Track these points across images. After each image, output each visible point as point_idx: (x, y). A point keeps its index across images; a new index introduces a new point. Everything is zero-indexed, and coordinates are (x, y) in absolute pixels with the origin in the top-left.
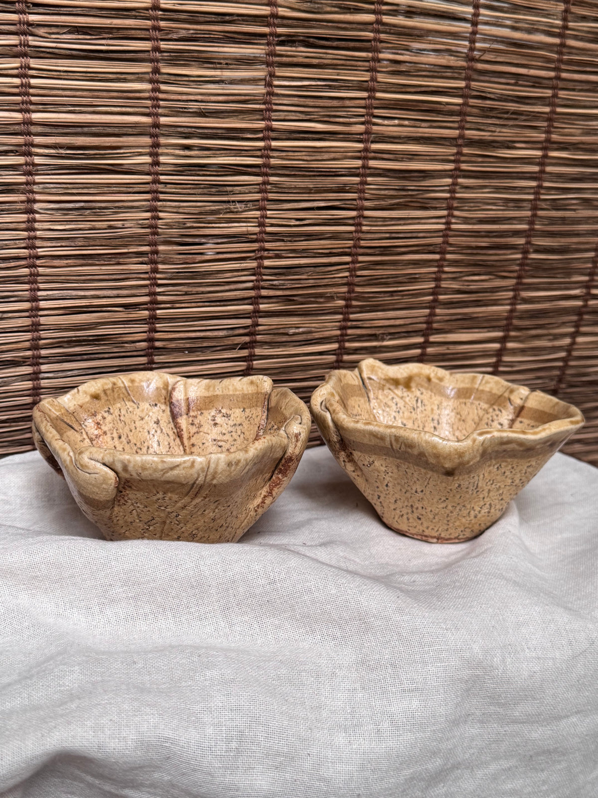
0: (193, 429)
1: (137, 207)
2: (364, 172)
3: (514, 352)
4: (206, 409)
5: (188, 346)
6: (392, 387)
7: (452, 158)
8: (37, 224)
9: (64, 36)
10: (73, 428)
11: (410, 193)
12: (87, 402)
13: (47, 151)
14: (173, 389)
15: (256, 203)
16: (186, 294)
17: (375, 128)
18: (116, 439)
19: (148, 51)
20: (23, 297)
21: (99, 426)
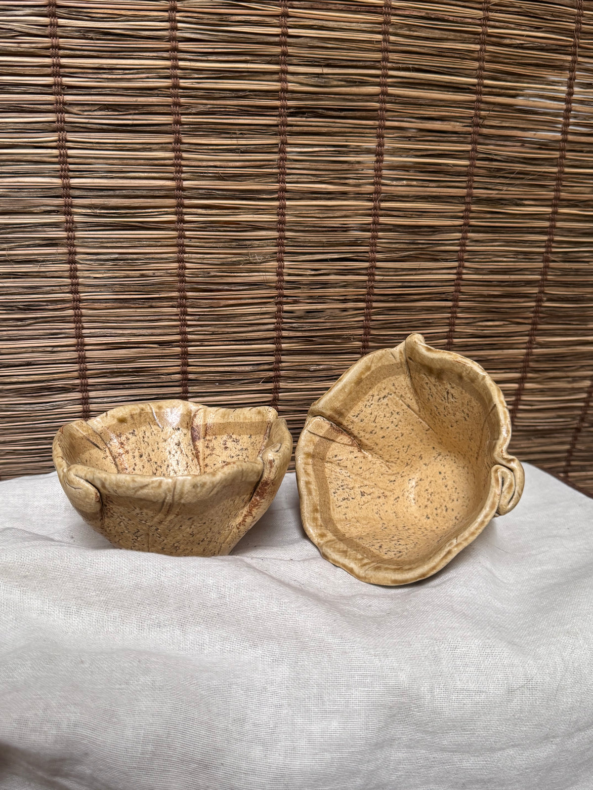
0: (208, 452)
1: (166, 259)
2: (375, 227)
3: (532, 392)
4: (220, 434)
5: (218, 378)
7: (461, 214)
8: (79, 272)
9: (96, 113)
10: (98, 447)
11: (421, 246)
12: (114, 425)
13: (84, 211)
14: (195, 416)
15: (275, 255)
16: (213, 334)
17: (383, 188)
18: (137, 458)
19: (170, 124)
20: (70, 334)
21: (123, 446)
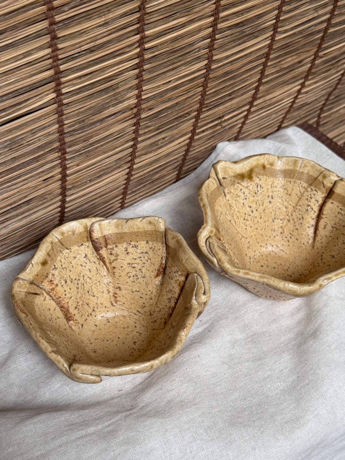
0: (113, 258)
2: (214, 34)
4: (119, 243)
6: (240, 181)
10: (37, 294)
12: (40, 270)
14: (92, 229)
18: (64, 285)
21: (52, 282)
